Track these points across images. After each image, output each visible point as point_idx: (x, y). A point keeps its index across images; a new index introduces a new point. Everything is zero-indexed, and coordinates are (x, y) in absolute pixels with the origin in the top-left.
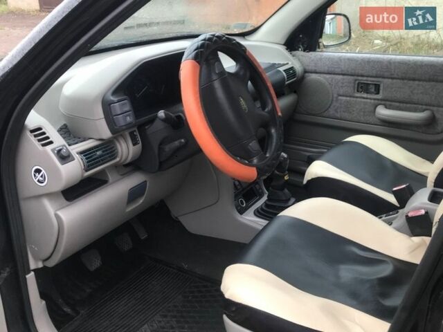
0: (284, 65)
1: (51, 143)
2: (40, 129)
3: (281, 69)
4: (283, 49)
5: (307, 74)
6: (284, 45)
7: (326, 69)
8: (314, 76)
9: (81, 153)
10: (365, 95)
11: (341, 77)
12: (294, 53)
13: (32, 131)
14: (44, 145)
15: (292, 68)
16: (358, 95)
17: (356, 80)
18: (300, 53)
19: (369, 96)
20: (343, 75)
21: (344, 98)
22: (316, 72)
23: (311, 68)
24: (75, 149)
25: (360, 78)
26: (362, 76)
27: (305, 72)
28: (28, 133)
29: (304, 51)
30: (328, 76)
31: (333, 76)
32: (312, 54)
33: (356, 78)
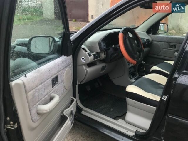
0: (146, 38)
1: (87, 52)
2: (84, 48)
3: (145, 39)
4: (145, 33)
5: (153, 42)
6: (146, 32)
7: (159, 40)
8: (155, 42)
9: (93, 55)
10: (171, 49)
11: (164, 43)
12: (149, 35)
13: (83, 49)
14: (85, 52)
15: (148, 39)
16: (169, 48)
17: (168, 44)
18: (151, 35)
19: (173, 49)
20: (164, 42)
21: (165, 49)
22: (156, 41)
23: (155, 39)
24: (92, 54)
25: (170, 43)
26: (171, 43)
27: (153, 41)
28: (82, 49)
29: (153, 34)
30: (160, 42)
31: (161, 42)
32: (155, 35)
33: (168, 43)
